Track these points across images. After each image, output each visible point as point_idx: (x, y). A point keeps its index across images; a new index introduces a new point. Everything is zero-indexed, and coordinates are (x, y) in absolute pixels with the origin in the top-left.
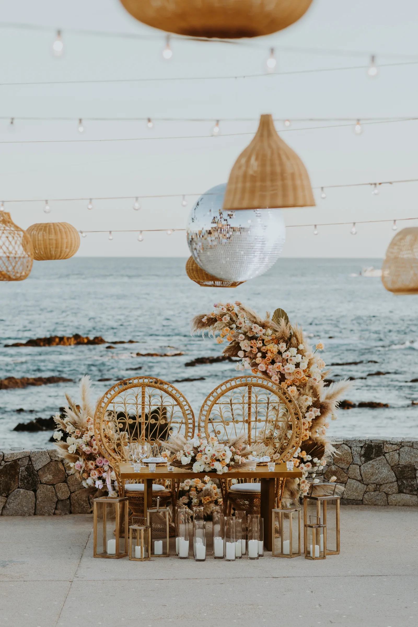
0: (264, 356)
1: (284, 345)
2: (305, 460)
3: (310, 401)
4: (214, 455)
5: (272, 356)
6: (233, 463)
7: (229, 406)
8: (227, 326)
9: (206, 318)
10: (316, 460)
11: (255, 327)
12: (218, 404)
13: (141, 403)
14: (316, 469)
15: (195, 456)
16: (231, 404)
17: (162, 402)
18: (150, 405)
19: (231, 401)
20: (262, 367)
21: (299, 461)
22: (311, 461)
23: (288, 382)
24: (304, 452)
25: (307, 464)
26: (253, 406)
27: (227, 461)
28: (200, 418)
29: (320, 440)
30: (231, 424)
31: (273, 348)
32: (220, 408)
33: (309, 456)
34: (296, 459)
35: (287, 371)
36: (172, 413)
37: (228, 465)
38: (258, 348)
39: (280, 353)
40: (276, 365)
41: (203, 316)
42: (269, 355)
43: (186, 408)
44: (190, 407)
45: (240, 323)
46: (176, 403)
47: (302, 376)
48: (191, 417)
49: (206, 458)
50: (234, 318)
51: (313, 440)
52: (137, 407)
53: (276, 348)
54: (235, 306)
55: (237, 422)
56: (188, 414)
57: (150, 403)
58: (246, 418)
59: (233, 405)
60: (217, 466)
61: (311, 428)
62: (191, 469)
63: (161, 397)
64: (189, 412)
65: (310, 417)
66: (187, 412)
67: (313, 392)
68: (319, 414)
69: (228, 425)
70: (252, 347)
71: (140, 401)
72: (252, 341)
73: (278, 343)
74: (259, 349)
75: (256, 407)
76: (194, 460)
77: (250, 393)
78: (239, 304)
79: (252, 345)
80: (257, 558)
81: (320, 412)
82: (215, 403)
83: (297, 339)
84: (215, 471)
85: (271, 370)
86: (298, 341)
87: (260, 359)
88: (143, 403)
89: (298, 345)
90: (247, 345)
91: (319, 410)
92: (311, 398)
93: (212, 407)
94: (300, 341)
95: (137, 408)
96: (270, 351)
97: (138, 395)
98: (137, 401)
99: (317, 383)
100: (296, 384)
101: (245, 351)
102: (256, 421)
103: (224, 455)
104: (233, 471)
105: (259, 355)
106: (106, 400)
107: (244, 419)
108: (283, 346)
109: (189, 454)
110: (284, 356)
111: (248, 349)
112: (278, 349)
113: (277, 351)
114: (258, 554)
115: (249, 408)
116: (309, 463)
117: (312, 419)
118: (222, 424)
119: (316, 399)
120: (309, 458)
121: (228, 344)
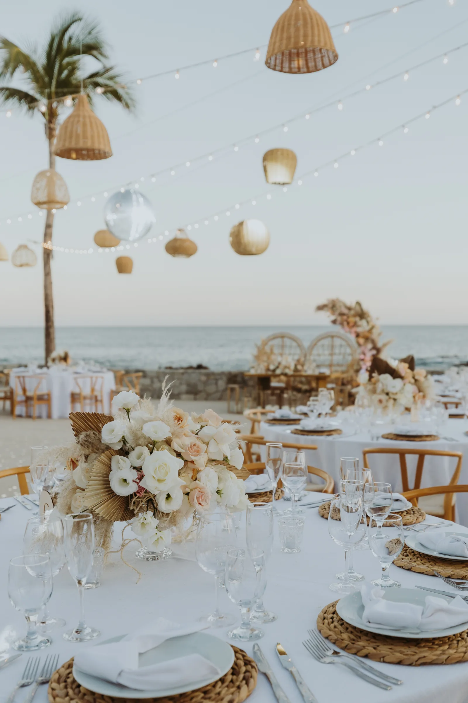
1: (359, 318)
4: (286, 365)
5: (352, 324)
8: (331, 308)
11: (343, 309)
23: (361, 337)
27: (293, 368)
31: (353, 319)
35: (359, 331)
37: (293, 371)
39: (356, 322)
40: (354, 328)
41: (321, 305)
45: (338, 308)
47: (367, 334)
49: (283, 367)
50: (335, 305)
54: (336, 300)
60: (287, 371)
67: (372, 342)
72: (342, 316)
73: (355, 317)
74: (346, 320)
77: (333, 340)
78: (337, 298)
79: (342, 318)
82: (315, 345)
84: (286, 373)
89: (366, 318)
90: (340, 318)
92: (371, 345)
93: (314, 347)
94: (367, 316)
99: (375, 338)
100: (365, 338)
101: (339, 321)
105: (346, 323)
110: (358, 323)
111: (341, 320)
112: (355, 320)
115: (332, 348)
121: (333, 318)
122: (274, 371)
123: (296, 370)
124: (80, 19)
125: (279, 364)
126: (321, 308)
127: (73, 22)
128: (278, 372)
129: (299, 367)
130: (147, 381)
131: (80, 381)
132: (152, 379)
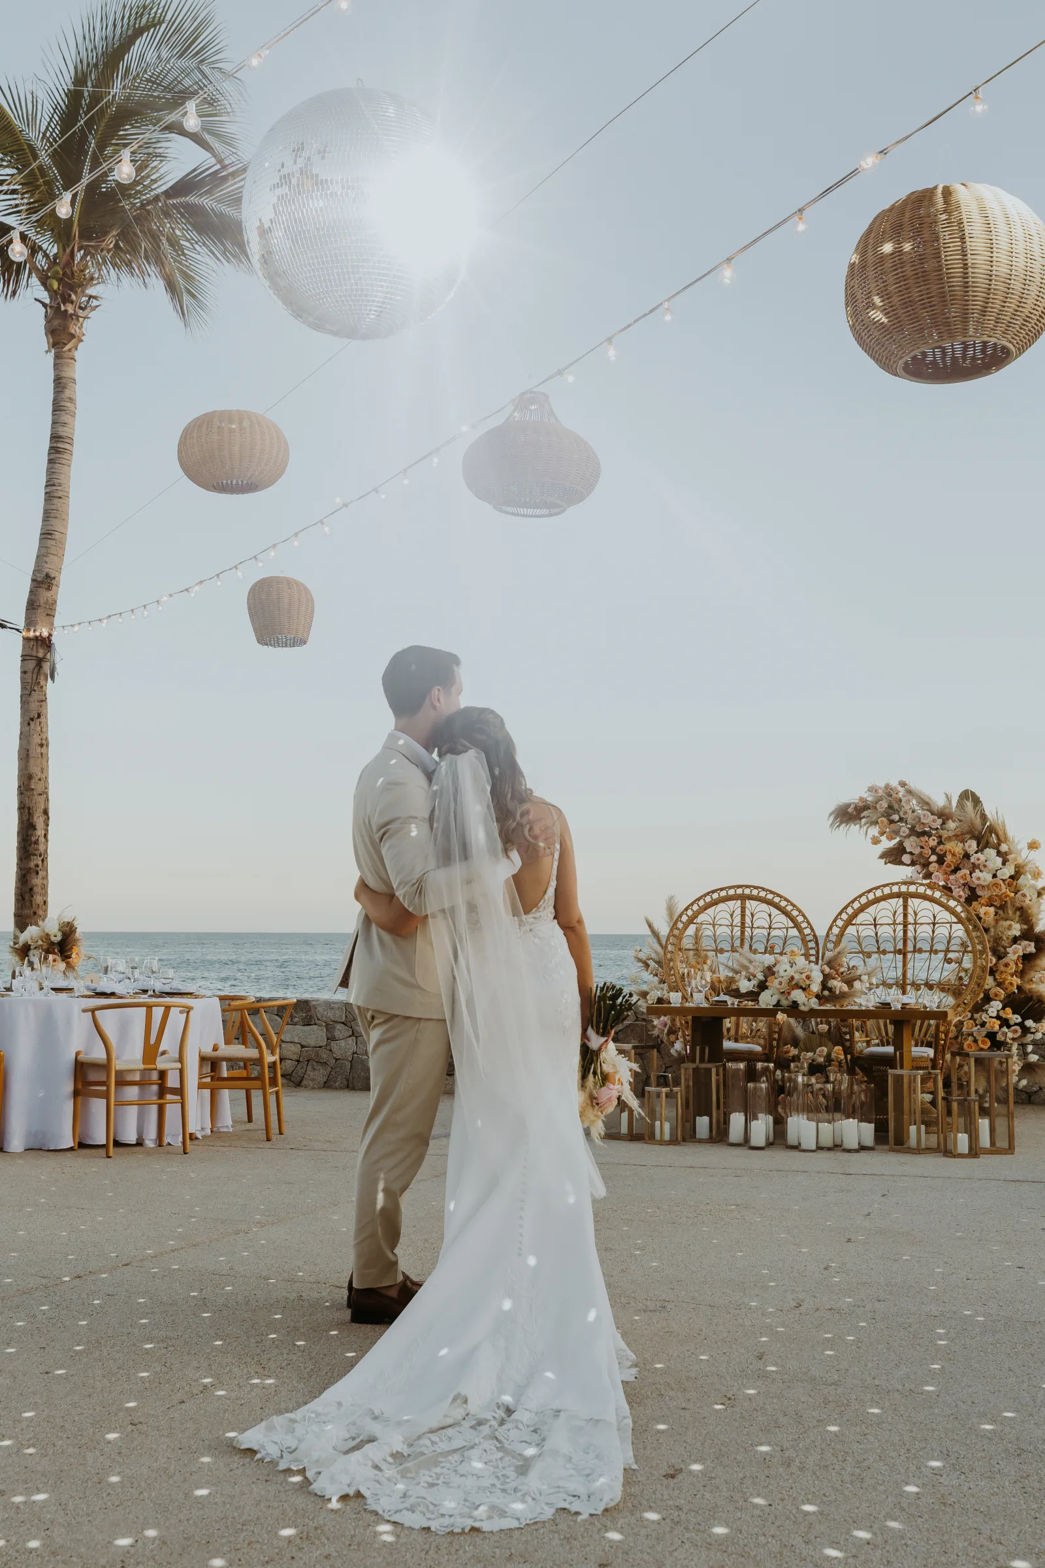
0: (941, 860)
1: (974, 844)
2: (1012, 1023)
3: (1016, 929)
4: (792, 978)
5: (954, 861)
6: (826, 993)
7: (872, 927)
8: (883, 816)
9: (852, 806)
10: (1029, 1023)
11: (924, 815)
12: (854, 924)
13: (739, 924)
14: (1030, 1037)
15: (766, 981)
16: (875, 925)
17: (771, 922)
18: (752, 927)
19: (875, 920)
20: (939, 879)
21: (999, 1022)
22: (1021, 1025)
23: (982, 902)
24: (1008, 1010)
25: (1013, 1028)
26: (911, 927)
27: (816, 988)
28: (825, 945)
29: (1036, 993)
30: (875, 956)
31: (956, 847)
32: (858, 931)
33: (1016, 1016)
34: (994, 1020)
35: (977, 882)
36: (785, 939)
37: (817, 996)
38: (931, 848)
39: (967, 856)
40: (960, 874)
41: (849, 805)
42: (949, 858)
43: (808, 931)
44: (812, 930)
45: (905, 813)
46: (791, 924)
47: (1003, 891)
48: (814, 946)
49: (781, 983)
50: (896, 806)
51: (1025, 993)
52: (733, 929)
53: (960, 848)
54: (900, 788)
55: (884, 952)
56: (810, 941)
57: (752, 925)
58: (900, 946)
59: (878, 927)
60: (798, 995)
61: (1021, 974)
62: (756, 1000)
63: (770, 916)
64: (811, 938)
65: (1015, 953)
66: (809, 938)
67: (1020, 916)
68: (1034, 950)
69: (869, 957)
70: (922, 847)
71: (737, 920)
72: (922, 839)
73: (963, 841)
74: (933, 850)
75: (915, 929)
76: (763, 986)
77: (905, 907)
78: (903, 784)
79: (922, 844)
80: (856, 1151)
81: (1035, 947)
82: (849, 922)
83: (997, 835)
84: (795, 1004)
85: (953, 882)
86: (998, 839)
87: (936, 865)
88: (743, 923)
89: (999, 845)
90: (914, 844)
91: (1033, 944)
92: (1018, 925)
93: (845, 930)
94: (1002, 839)
95: (732, 932)
96: (950, 851)
97: (734, 912)
98: (733, 921)
99: (1027, 902)
100: (996, 904)
101: (911, 853)
102: (914, 951)
103: (808, 977)
104: (828, 1007)
105: (934, 858)
106: (684, 918)
107: (895, 947)
108: (972, 845)
109: (755, 976)
110: (972, 859)
111: (917, 851)
112: (964, 850)
113: (963, 853)
114: (859, 1144)
115: (905, 932)
116: (1017, 1028)
117: (1017, 955)
118: (861, 955)
119: (1025, 927)
120: (1017, 1019)
121: (887, 844)
122: (754, 995)
123: (827, 993)
124: (155, 24)
125: (770, 971)
126: (848, 815)
127: (139, 32)
128: (767, 999)
129: (837, 985)
130: (315, 1035)
131: (109, 1020)
132: (329, 1027)
